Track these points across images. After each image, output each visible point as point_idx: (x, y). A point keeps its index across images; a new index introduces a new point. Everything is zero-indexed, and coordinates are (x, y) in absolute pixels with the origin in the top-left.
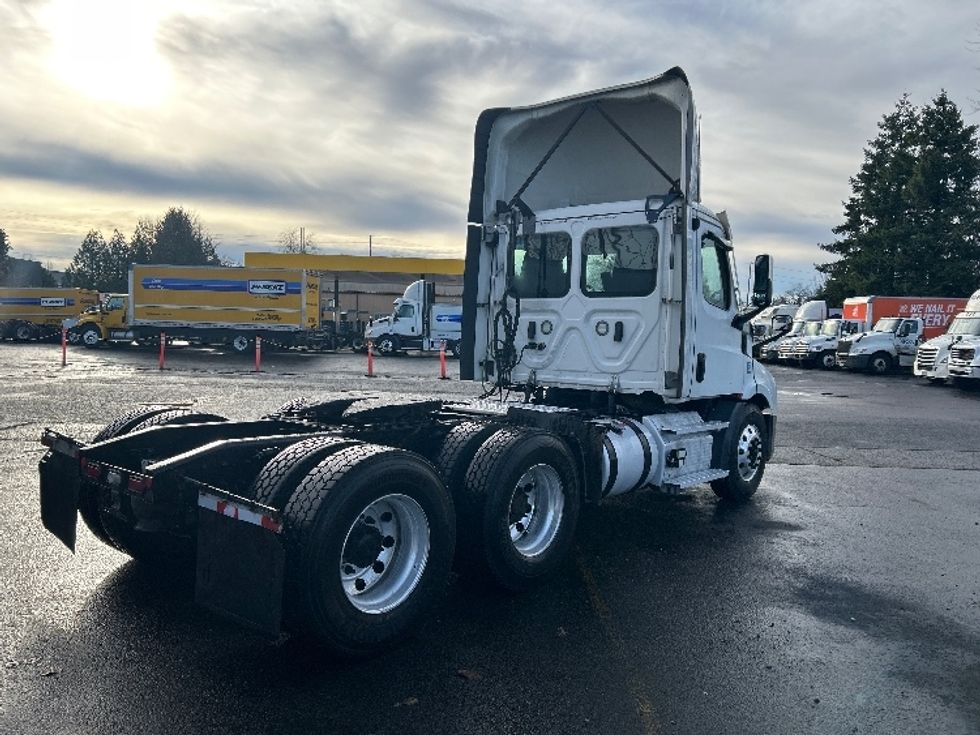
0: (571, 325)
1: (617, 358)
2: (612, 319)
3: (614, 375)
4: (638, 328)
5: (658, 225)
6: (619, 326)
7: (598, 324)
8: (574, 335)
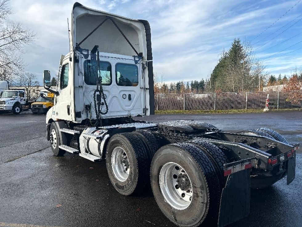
0: (114, 96)
1: (129, 106)
2: (127, 94)
3: (129, 111)
4: (135, 96)
5: (138, 65)
6: (130, 95)
7: (123, 95)
8: (115, 99)
